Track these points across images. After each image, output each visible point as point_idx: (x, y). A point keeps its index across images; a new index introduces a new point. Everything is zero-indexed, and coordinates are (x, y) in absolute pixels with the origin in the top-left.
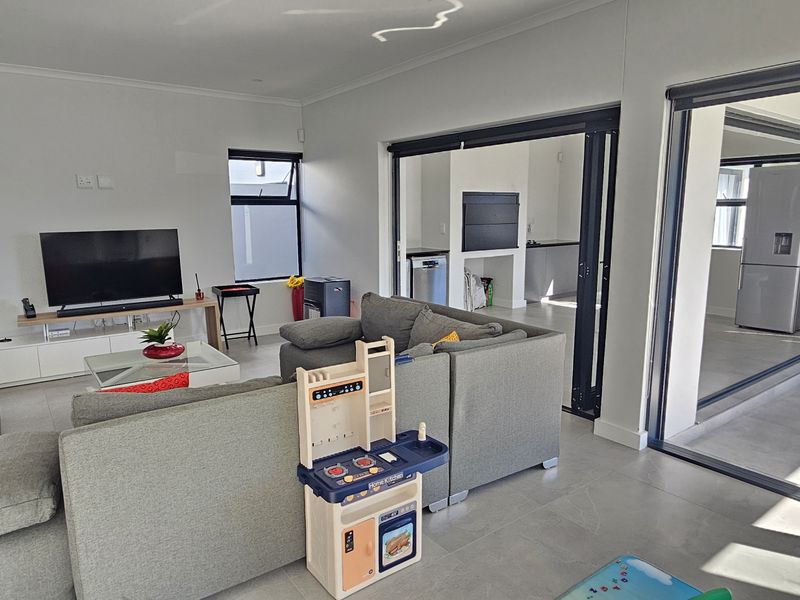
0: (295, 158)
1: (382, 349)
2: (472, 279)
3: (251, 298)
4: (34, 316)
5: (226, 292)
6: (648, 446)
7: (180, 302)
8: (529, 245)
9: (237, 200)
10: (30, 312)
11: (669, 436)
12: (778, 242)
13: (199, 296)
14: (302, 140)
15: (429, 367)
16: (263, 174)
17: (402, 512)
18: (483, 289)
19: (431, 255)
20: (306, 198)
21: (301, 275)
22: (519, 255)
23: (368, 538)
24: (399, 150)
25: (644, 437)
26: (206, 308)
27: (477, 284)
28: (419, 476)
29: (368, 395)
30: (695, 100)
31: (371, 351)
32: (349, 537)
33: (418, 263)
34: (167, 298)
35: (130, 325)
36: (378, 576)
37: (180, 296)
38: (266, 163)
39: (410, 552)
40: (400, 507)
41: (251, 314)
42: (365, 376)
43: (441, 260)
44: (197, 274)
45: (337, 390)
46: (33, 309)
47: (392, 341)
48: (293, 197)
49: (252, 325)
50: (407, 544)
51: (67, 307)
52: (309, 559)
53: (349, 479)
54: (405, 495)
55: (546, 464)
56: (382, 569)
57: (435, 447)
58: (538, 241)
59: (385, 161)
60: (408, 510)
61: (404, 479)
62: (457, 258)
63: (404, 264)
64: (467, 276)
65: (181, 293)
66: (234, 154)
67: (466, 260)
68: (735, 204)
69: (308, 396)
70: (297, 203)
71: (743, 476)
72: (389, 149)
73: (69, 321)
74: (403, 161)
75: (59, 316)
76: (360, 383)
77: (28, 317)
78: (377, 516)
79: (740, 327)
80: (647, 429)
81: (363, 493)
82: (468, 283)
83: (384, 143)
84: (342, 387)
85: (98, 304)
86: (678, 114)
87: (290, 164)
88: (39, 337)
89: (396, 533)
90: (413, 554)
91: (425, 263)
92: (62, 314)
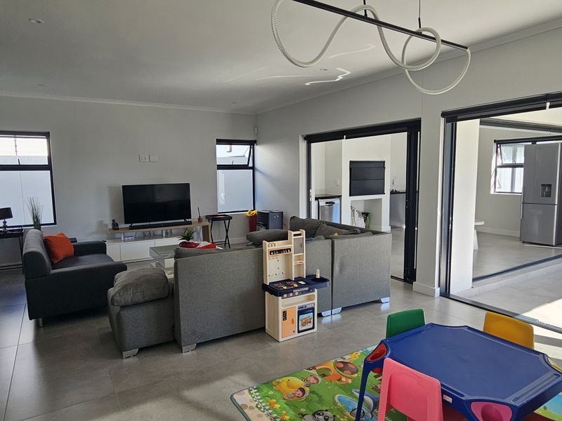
0: (252, 143)
1: (300, 235)
2: (356, 213)
3: (227, 222)
4: (118, 229)
5: (213, 218)
6: (440, 295)
7: (190, 223)
8: (392, 193)
9: (221, 167)
10: (115, 226)
11: (453, 291)
12: (543, 190)
13: (200, 220)
14: (256, 133)
15: (322, 245)
16: (230, 151)
17: (308, 307)
18: (363, 219)
19: (330, 198)
20: (257, 166)
21: (254, 209)
22: (385, 199)
23: (293, 315)
24: (311, 139)
25: (437, 290)
26: (203, 227)
27: (359, 216)
28: (316, 290)
29: (293, 255)
30: (458, 118)
31: (295, 235)
32: (285, 313)
33: (322, 203)
34: (183, 220)
35: (164, 235)
36: (297, 335)
37: (190, 220)
38: (233, 146)
39: (311, 326)
40: (308, 304)
41: (227, 231)
42: (292, 246)
43: (337, 201)
44: (198, 208)
45: (280, 251)
46: (117, 225)
47: (304, 231)
48: (251, 165)
49: (227, 237)
50: (310, 322)
51: (133, 225)
52: (267, 328)
53: (285, 288)
54: (310, 299)
55: (383, 300)
56: (299, 332)
57: (323, 280)
58: (398, 190)
59: (303, 145)
60: (311, 306)
61: (308, 291)
62: (347, 200)
63: (314, 204)
64: (353, 211)
65: (190, 218)
66: (220, 142)
67: (352, 201)
68: (514, 166)
69: (268, 253)
70: (253, 168)
71: (486, 307)
72: (305, 139)
73: (133, 233)
74: (313, 145)
75: (130, 229)
76: (290, 249)
77: (115, 229)
78: (297, 306)
79: (524, 242)
80: (439, 286)
81: (291, 294)
82: (353, 215)
83: (302, 136)
84: (282, 250)
85: (148, 223)
86: (449, 125)
87: (249, 146)
88: (119, 240)
89: (305, 316)
90: (313, 328)
91: (327, 203)
92: (131, 228)
